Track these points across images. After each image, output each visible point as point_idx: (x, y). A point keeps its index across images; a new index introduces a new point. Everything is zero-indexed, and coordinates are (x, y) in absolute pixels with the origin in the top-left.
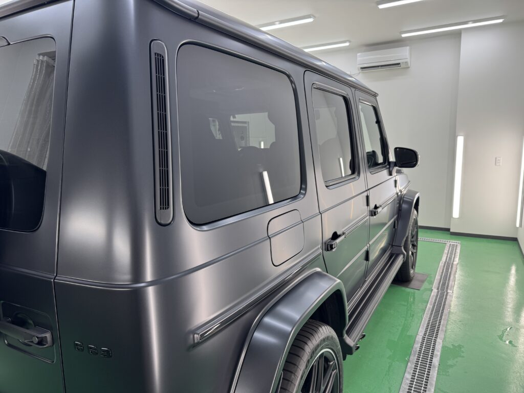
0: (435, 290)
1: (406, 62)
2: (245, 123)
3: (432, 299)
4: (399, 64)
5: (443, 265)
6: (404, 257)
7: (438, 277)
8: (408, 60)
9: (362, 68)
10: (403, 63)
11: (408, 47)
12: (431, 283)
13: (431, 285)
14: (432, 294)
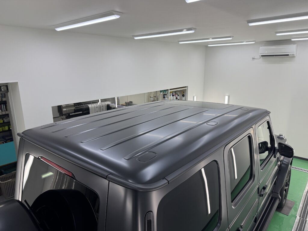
0: (298, 218)
1: (293, 55)
2: (186, 87)
3: (296, 224)
4: (288, 55)
5: (305, 194)
6: (279, 200)
7: (301, 205)
8: (295, 53)
9: (262, 56)
10: (291, 55)
11: (295, 45)
12: (296, 210)
13: (296, 212)
14: (296, 221)
